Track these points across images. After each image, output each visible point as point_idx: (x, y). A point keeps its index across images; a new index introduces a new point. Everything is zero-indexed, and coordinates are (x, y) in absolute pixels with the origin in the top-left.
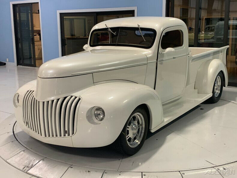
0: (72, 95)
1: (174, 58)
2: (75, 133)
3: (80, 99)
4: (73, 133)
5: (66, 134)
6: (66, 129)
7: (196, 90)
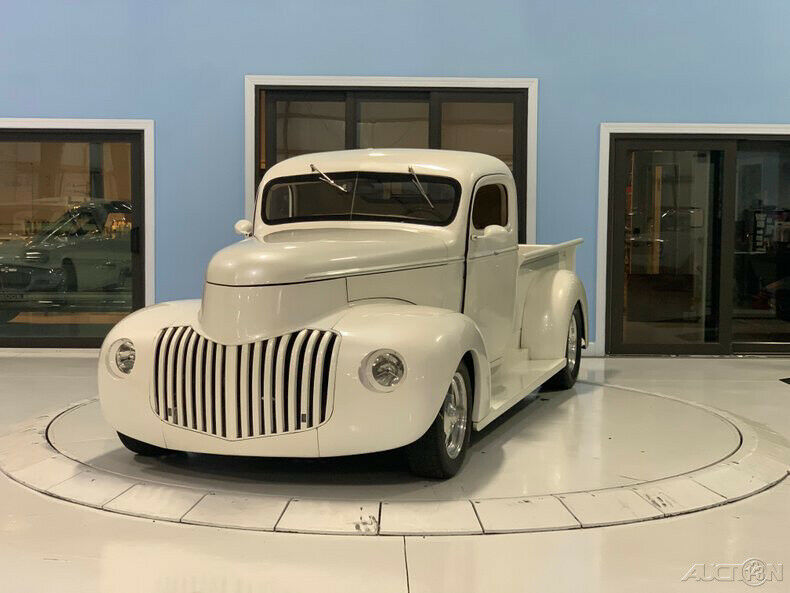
0: (311, 327)
1: (496, 254)
2: (327, 417)
3: (334, 337)
4: (323, 419)
5: (302, 424)
6: (304, 410)
7: (525, 351)
